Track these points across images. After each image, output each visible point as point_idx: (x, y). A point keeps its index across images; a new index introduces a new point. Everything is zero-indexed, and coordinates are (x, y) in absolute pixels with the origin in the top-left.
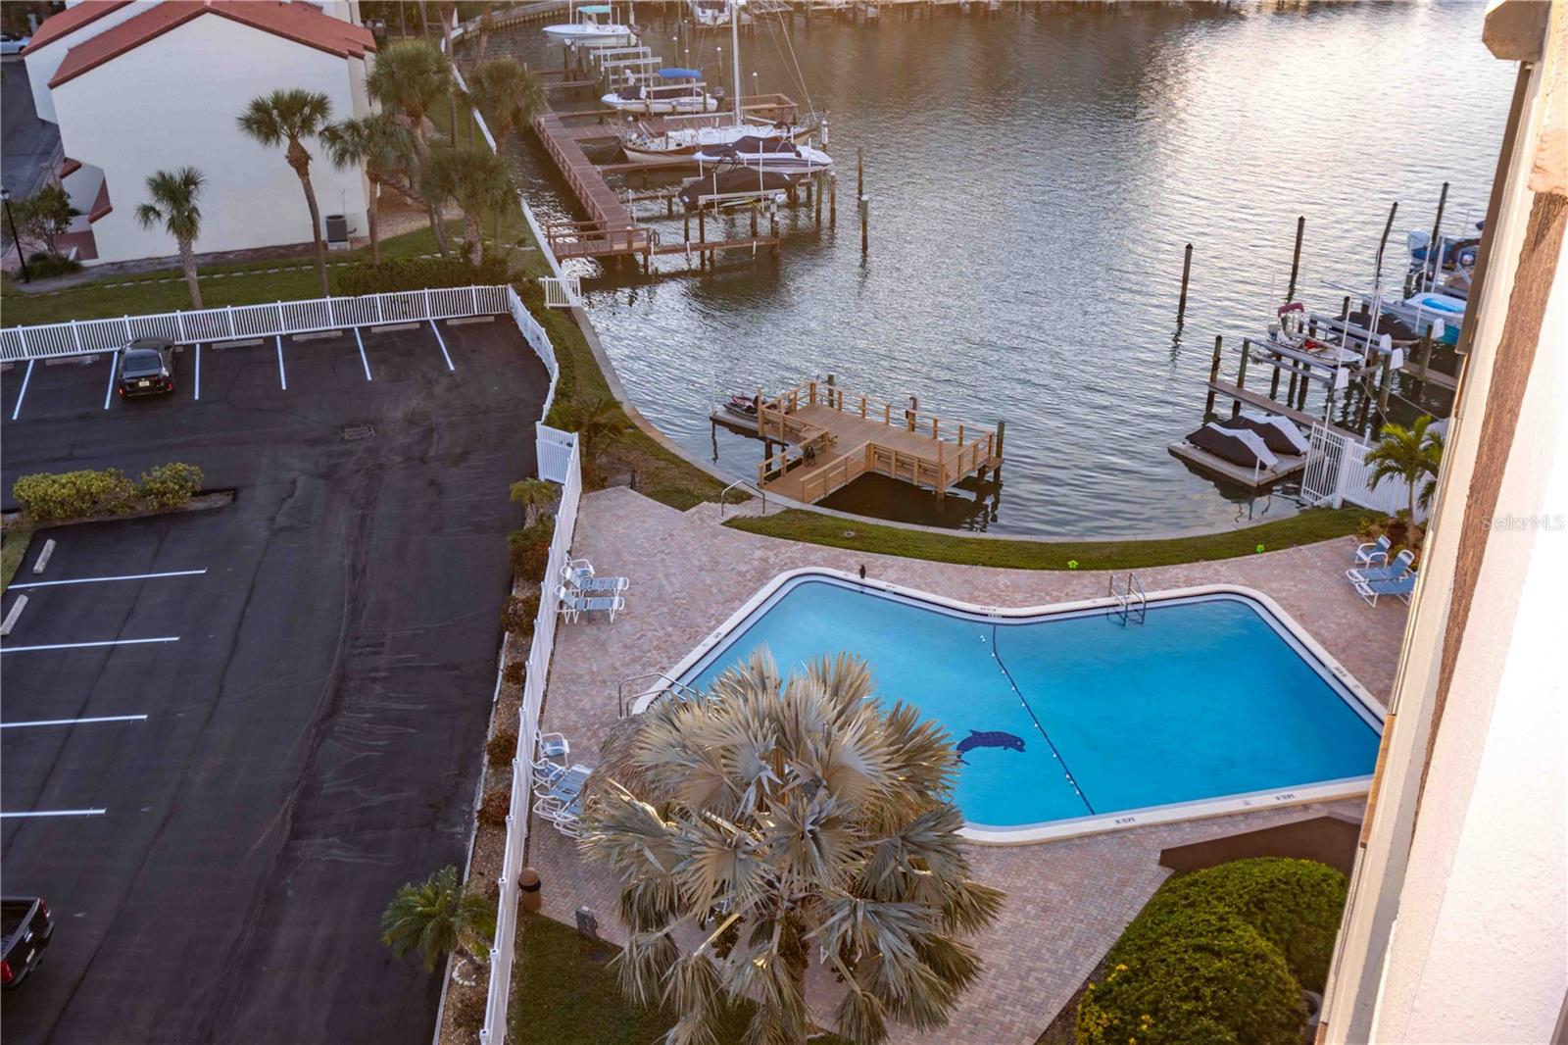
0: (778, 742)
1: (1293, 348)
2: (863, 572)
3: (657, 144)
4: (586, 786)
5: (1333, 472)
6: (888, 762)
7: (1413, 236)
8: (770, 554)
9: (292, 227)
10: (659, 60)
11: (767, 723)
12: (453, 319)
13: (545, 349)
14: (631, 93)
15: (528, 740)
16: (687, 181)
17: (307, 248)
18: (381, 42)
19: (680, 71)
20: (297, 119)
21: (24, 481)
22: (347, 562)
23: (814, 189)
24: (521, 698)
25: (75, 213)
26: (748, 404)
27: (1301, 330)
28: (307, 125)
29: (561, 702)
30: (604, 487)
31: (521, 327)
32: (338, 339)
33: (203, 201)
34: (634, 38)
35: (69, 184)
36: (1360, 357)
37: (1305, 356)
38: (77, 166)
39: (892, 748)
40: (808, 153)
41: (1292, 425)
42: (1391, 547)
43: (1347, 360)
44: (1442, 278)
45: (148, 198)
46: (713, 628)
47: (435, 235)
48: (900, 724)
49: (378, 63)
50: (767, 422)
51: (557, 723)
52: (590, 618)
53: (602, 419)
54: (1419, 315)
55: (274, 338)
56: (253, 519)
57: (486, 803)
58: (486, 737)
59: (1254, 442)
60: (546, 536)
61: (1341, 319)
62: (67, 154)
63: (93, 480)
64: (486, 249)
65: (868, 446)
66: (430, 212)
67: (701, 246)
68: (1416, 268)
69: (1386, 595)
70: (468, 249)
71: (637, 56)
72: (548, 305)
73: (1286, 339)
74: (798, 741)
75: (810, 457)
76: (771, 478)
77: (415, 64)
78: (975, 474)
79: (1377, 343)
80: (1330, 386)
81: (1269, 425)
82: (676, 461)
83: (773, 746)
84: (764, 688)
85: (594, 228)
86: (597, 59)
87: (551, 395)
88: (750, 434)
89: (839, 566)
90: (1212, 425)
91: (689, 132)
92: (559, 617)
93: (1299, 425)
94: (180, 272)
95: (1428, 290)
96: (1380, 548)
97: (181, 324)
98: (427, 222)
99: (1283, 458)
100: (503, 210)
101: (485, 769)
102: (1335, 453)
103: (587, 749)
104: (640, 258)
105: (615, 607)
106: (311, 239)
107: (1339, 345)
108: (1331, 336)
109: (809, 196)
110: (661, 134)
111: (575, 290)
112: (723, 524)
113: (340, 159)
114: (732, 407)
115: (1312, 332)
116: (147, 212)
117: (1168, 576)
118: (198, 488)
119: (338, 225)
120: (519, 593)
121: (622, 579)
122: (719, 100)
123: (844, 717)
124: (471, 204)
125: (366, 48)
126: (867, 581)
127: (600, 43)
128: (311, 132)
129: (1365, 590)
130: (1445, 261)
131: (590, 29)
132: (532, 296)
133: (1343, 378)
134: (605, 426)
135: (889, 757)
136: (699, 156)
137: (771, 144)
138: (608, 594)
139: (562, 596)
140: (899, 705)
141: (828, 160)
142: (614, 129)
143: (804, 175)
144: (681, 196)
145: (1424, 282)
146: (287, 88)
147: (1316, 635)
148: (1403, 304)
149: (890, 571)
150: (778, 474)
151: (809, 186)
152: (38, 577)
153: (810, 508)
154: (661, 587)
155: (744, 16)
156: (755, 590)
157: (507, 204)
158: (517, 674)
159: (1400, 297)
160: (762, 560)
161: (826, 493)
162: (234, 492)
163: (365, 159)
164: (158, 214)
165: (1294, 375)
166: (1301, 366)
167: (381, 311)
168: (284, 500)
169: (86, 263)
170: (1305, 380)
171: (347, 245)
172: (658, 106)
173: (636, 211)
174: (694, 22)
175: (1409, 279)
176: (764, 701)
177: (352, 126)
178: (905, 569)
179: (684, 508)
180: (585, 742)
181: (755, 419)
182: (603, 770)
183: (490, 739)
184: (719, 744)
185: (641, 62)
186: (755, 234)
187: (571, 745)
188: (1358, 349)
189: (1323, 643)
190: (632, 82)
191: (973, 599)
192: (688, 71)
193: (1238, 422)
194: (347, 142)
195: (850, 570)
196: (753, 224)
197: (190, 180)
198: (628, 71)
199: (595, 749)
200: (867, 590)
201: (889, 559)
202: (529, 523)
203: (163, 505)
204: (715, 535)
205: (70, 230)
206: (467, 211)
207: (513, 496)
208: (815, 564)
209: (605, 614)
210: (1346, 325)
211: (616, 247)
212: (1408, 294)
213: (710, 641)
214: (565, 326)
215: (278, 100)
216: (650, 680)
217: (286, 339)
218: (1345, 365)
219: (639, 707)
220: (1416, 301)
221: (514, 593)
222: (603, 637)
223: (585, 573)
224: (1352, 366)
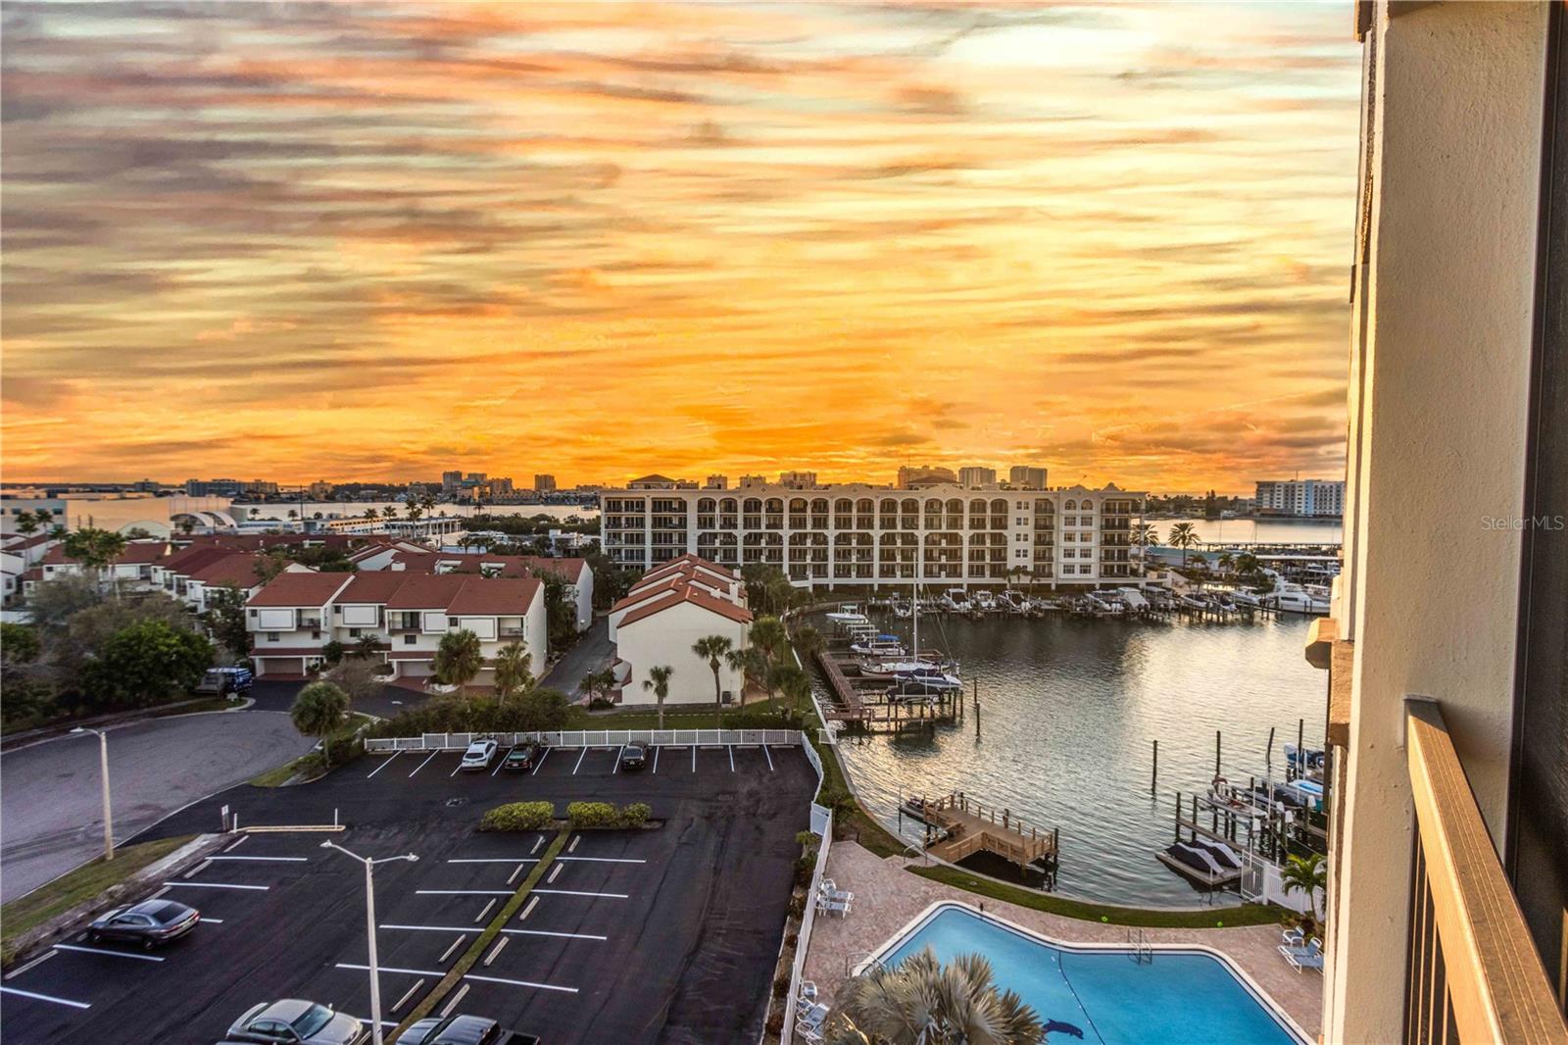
0: (939, 1005)
1: (1223, 804)
2: (982, 907)
3: (876, 669)
4: (826, 1018)
5: (1260, 880)
6: (1003, 1028)
7: (1286, 747)
8: (930, 890)
9: (708, 696)
10: (878, 631)
11: (933, 991)
12: (775, 745)
13: (818, 764)
14: (865, 645)
15: (796, 983)
16: (890, 687)
17: (712, 705)
18: (756, 617)
19: (887, 637)
20: (717, 648)
21: (573, 805)
22: (713, 865)
23: (952, 697)
24: (794, 957)
25: (616, 682)
26: (918, 803)
27: (1227, 794)
28: (721, 651)
29: (814, 963)
30: (842, 840)
31: (807, 752)
32: (721, 750)
33: (671, 682)
34: (867, 621)
35: (615, 669)
36: (1265, 813)
37: (1233, 810)
38: (621, 661)
39: (1006, 1020)
40: (949, 678)
41: (1230, 850)
42: (1305, 934)
43: (1257, 814)
44: (1309, 773)
45: (649, 678)
46: (898, 930)
47: (771, 704)
48: (1009, 1004)
49: (754, 626)
50: (928, 814)
51: (811, 975)
52: (834, 914)
53: (844, 803)
54: (1298, 792)
55: (692, 747)
56: (671, 837)
57: (771, 1019)
58: (773, 978)
59: (1208, 858)
60: (811, 863)
61: (1251, 790)
62: (619, 656)
63: (603, 808)
64: (793, 713)
65: (983, 834)
66: (770, 693)
67: (895, 720)
68: (1292, 765)
69: (1307, 967)
70: (785, 712)
71: (868, 629)
72: (820, 742)
73: (1219, 798)
74: (951, 1005)
75: (951, 836)
76: (930, 846)
77: (770, 627)
78: (1043, 857)
79: (1275, 806)
80: (1249, 827)
81: (1215, 849)
82: (880, 830)
83: (936, 1007)
84: (931, 969)
85: (844, 706)
86: (850, 629)
87: (819, 788)
88: (920, 820)
89: (970, 903)
90: (1180, 844)
91: (893, 664)
92: (816, 911)
93: (1234, 851)
94: (656, 712)
95: (1301, 778)
96: (1298, 934)
97: (652, 736)
98: (767, 698)
99: (1227, 869)
100: (803, 695)
101: (771, 998)
102: (1260, 870)
103: (827, 994)
104: (865, 722)
105: (846, 909)
106: (715, 701)
107: (1252, 804)
108: (1245, 799)
109: (950, 700)
110: (878, 665)
111: (833, 736)
112: (905, 869)
113: (733, 668)
114: (909, 804)
115: (1234, 796)
116: (647, 684)
117: (1163, 935)
118: (649, 817)
119: (727, 696)
120: (797, 894)
121: (850, 894)
122: (906, 651)
123: (977, 994)
124: (789, 691)
125: (750, 619)
126: (985, 913)
127: (852, 622)
128: (722, 654)
129: (1293, 962)
130: (1309, 763)
131: (847, 615)
132: (813, 736)
133: (1257, 825)
134: (845, 807)
135: (1004, 1025)
136: (896, 676)
137: (931, 673)
138: (842, 901)
139: (818, 899)
140: (1009, 991)
141: (958, 682)
142: (857, 661)
143: (947, 689)
144: (886, 694)
145: (1298, 773)
146: (714, 635)
147: (1264, 987)
148: (1287, 785)
149: (997, 909)
150: (933, 844)
151: (950, 694)
152: (570, 855)
153: (951, 865)
154: (870, 901)
155: (919, 614)
156: (921, 910)
157: (806, 692)
158: (792, 942)
159: (1285, 781)
160: (925, 892)
161: (960, 856)
162: (664, 821)
163: (744, 667)
164: (651, 685)
165: (1227, 820)
166: (1230, 814)
167: (742, 738)
168: (686, 828)
169: (616, 704)
170: (1234, 824)
171: (730, 706)
172: (877, 652)
173: (865, 700)
174: (895, 615)
175: (1288, 771)
176: (931, 977)
177: (740, 652)
178: (1005, 908)
179: (884, 857)
180: (826, 990)
181: (922, 812)
182: (836, 1009)
183: (775, 979)
184: (906, 1000)
185: (870, 631)
186: (922, 715)
187: (819, 990)
188: (1264, 808)
189: (1270, 993)
190: (865, 640)
191: (1046, 933)
192: (893, 637)
193: (1194, 844)
194: (737, 660)
195: (975, 905)
196: (922, 711)
197: (668, 671)
198: (864, 636)
199: (832, 995)
200: (984, 919)
201: (996, 901)
202: (804, 856)
203: (631, 824)
204: (900, 875)
205: (613, 689)
206: (786, 694)
207: (797, 840)
208: (955, 899)
209: (840, 912)
210: (1254, 794)
211: (854, 717)
212: (1289, 780)
213: (896, 937)
214: (828, 753)
215: (710, 639)
216: (863, 957)
217: (698, 747)
218: (1257, 817)
219: (856, 973)
220: (1295, 783)
221: (794, 893)
222: (839, 926)
223: (831, 887)
224: (1262, 819)
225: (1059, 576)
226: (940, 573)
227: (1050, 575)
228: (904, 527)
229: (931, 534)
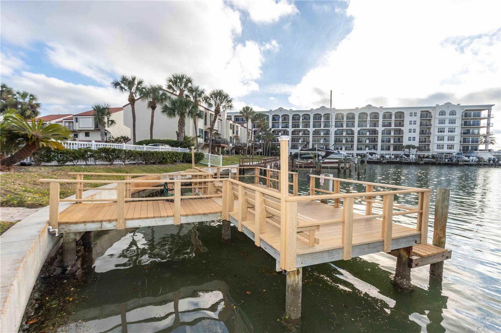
225: (434, 150)
226: (365, 149)
227: (429, 150)
228: (347, 126)
229: (361, 129)
